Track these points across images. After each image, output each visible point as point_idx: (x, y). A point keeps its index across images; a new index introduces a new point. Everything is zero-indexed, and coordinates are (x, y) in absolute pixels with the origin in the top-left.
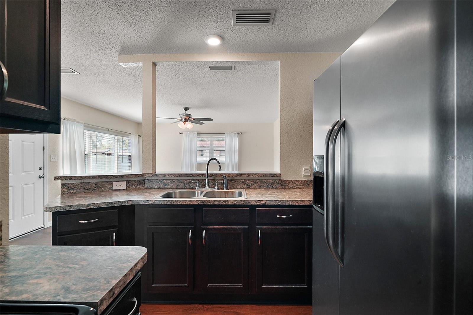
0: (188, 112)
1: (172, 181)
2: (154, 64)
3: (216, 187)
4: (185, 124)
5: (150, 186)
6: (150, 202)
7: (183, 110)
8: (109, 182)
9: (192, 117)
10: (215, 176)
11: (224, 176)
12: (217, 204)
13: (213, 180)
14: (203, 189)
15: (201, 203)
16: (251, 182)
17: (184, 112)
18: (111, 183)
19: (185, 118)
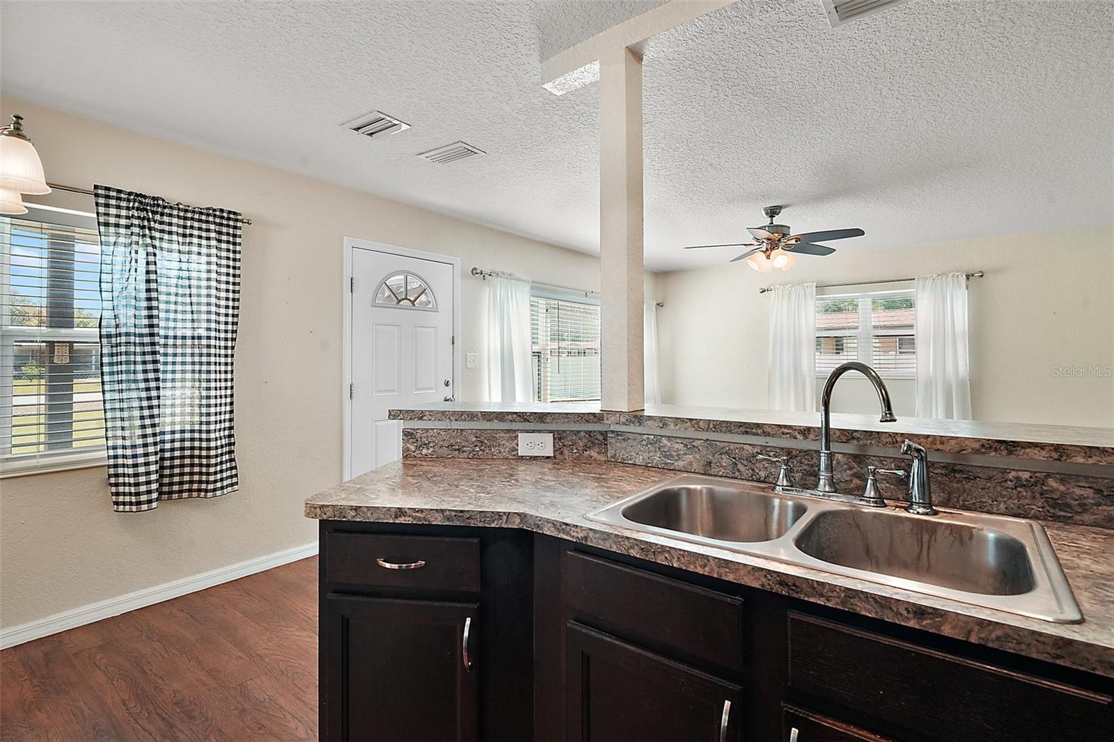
0: (777, 220)
1: (690, 445)
2: (635, 54)
3: (870, 492)
4: (768, 257)
5: (621, 454)
6: (575, 534)
7: (764, 214)
8: (508, 431)
9: (793, 233)
10: (861, 442)
11: (909, 446)
12: (863, 613)
13: (854, 457)
14: (807, 494)
15: (777, 589)
16: (1078, 491)
17: (767, 221)
18: (513, 435)
19: (768, 239)
